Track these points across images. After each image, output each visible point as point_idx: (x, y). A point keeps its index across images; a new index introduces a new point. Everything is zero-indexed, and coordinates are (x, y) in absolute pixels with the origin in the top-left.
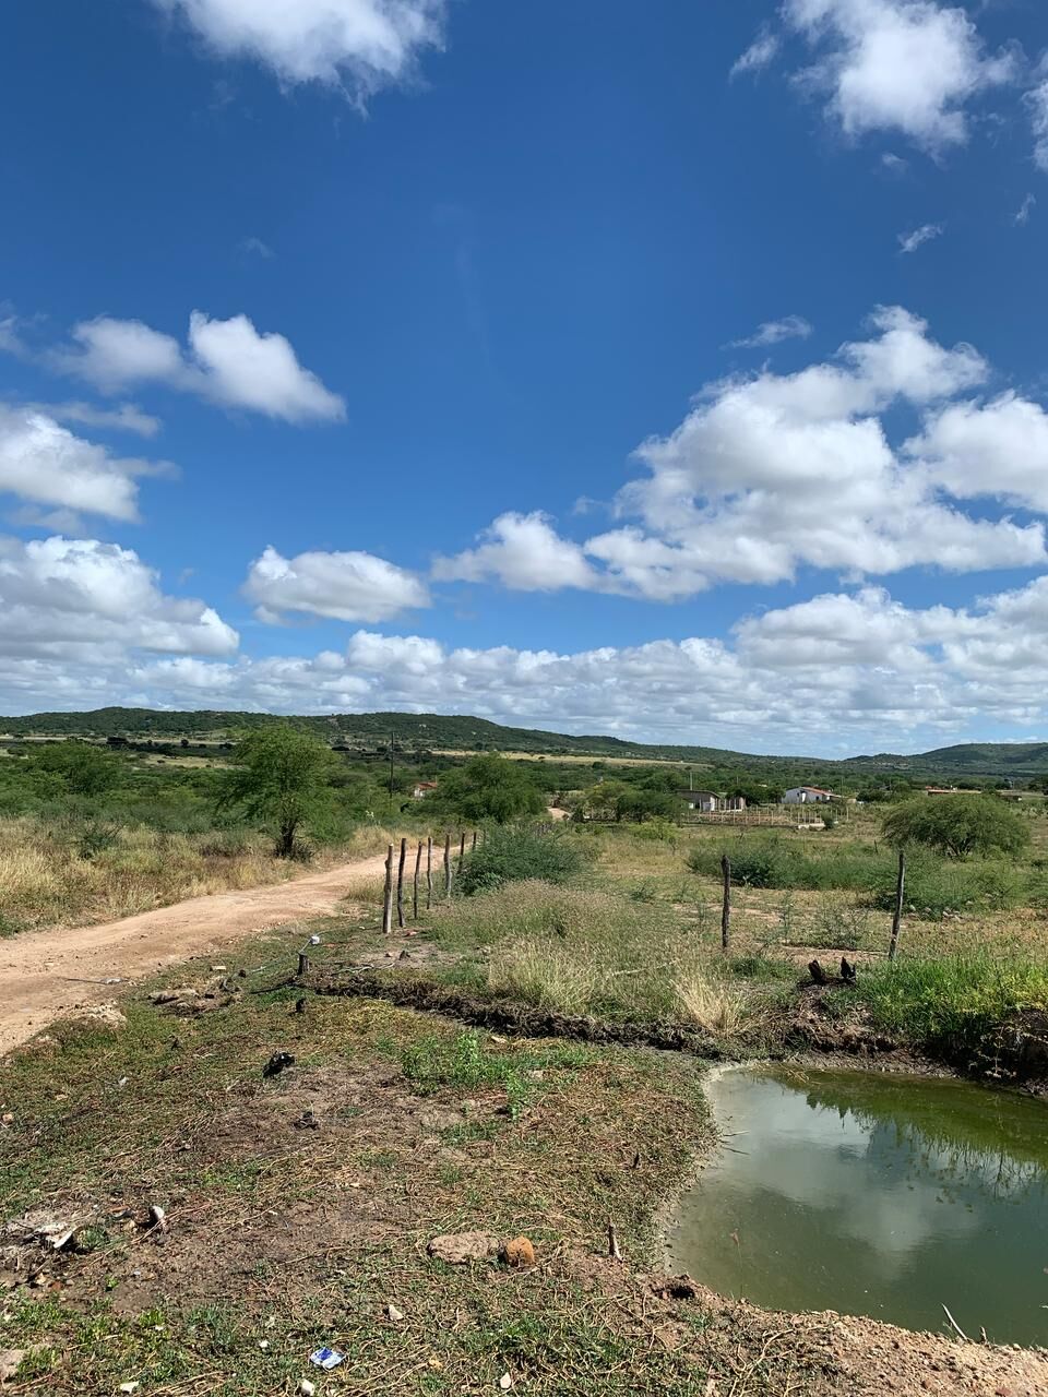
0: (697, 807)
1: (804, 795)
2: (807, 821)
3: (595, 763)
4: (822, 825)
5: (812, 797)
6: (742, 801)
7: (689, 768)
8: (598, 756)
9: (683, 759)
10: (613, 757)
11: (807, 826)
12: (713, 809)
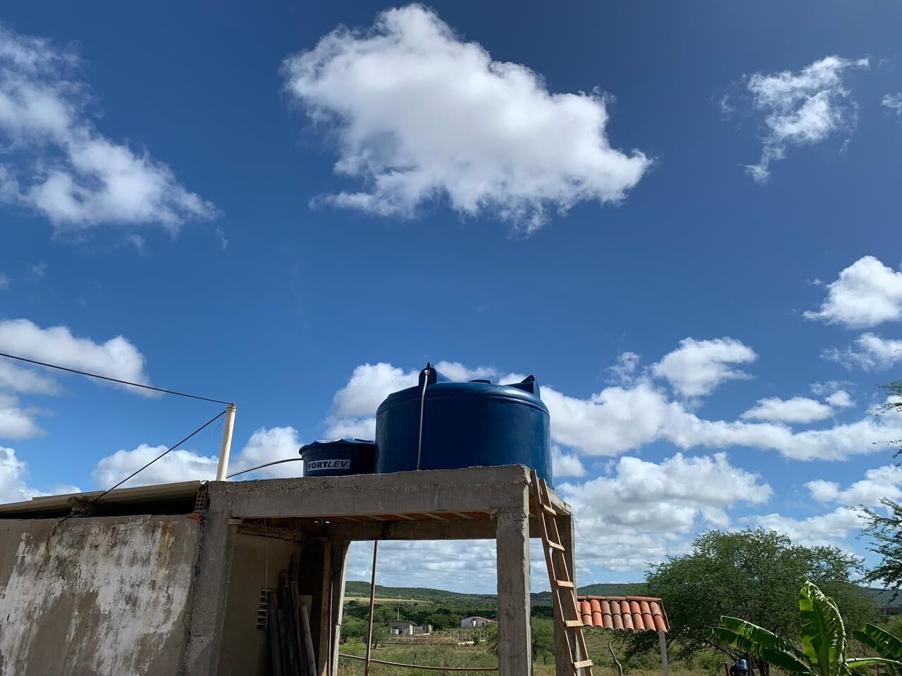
0: (400, 632)
1: (475, 622)
2: (464, 640)
3: (351, 601)
4: (472, 642)
5: (480, 623)
6: (430, 627)
7: (416, 604)
8: (354, 596)
9: (414, 598)
10: (365, 597)
11: (464, 643)
12: (411, 633)
